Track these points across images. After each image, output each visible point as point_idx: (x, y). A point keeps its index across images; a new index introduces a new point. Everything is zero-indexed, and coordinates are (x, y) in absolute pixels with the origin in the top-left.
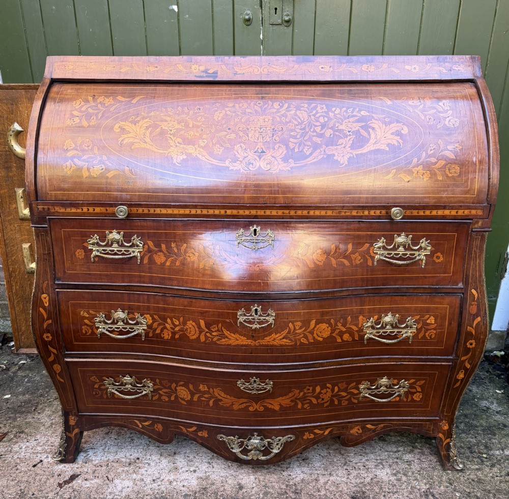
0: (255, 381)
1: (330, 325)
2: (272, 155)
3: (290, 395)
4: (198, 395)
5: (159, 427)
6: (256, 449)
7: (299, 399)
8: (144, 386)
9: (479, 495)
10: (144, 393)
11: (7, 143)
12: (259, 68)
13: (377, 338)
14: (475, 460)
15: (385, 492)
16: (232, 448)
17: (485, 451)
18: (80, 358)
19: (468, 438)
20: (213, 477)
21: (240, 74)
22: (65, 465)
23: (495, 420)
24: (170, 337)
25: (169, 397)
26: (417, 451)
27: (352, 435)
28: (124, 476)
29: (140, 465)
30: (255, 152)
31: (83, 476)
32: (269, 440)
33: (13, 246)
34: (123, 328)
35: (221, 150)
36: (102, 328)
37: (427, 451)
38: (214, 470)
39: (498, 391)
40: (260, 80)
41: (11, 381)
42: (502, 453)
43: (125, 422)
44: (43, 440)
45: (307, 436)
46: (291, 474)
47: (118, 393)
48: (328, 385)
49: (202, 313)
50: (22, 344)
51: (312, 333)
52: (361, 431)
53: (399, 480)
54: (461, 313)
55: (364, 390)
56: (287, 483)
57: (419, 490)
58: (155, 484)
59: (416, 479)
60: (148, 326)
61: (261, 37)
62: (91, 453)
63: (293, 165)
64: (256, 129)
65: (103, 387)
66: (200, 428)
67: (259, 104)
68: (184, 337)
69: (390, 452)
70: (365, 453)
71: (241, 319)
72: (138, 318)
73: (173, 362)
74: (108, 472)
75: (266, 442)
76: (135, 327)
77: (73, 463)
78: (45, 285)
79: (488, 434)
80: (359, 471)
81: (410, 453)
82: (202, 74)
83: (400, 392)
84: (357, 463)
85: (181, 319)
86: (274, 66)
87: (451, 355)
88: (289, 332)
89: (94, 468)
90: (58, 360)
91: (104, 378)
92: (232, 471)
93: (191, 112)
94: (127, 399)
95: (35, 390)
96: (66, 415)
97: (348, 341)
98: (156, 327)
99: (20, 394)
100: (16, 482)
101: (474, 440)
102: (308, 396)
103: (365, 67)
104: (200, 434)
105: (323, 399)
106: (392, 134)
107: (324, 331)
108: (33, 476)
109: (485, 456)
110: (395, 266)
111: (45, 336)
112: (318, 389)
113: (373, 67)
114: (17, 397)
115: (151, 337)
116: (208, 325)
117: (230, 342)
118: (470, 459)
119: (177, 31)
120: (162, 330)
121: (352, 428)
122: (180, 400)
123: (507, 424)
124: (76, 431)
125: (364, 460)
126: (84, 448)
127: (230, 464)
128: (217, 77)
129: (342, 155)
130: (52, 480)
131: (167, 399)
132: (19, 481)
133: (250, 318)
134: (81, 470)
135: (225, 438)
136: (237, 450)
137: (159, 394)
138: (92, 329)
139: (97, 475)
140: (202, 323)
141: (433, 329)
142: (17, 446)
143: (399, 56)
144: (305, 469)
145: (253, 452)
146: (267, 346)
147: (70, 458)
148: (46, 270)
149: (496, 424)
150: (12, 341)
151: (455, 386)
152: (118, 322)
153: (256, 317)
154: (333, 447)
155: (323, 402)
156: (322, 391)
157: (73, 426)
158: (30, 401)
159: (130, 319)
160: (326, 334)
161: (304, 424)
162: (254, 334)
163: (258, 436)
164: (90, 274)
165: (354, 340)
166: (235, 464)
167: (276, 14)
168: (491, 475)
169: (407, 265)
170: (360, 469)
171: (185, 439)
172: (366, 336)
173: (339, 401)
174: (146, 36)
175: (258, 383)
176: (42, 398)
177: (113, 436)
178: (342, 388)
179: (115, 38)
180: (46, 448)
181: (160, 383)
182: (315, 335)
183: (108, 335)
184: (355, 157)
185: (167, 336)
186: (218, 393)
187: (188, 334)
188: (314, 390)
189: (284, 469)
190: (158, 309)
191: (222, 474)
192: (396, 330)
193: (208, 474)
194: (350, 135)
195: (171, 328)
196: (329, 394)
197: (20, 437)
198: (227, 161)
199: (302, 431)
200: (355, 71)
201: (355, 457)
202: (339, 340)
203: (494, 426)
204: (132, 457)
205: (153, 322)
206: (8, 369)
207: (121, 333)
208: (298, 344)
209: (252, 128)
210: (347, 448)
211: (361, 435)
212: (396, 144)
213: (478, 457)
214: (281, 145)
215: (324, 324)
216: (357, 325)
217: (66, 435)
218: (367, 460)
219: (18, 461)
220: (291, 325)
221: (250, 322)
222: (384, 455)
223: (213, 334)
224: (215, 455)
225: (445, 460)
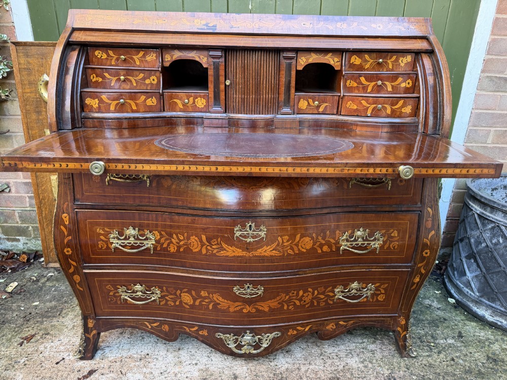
0: (248, 287)
1: (312, 238)
3: (278, 298)
4: (199, 300)
5: (166, 328)
6: (249, 344)
7: (285, 302)
8: (153, 293)
9: (431, 377)
10: (153, 299)
11: (37, 92)
12: (252, 24)
13: (350, 249)
14: (425, 348)
15: (355, 377)
16: (228, 344)
17: (432, 340)
18: (97, 269)
19: (417, 330)
20: (212, 368)
21: (234, 28)
22: (84, 361)
23: (437, 315)
24: (175, 251)
25: (175, 302)
26: (378, 342)
27: (327, 330)
28: (136, 369)
29: (150, 360)
31: (100, 371)
32: (259, 337)
33: (43, 177)
34: (134, 243)
36: (116, 243)
37: (386, 342)
38: (212, 362)
39: (437, 292)
40: (252, 32)
41: (40, 290)
42: (445, 341)
43: (136, 324)
44: (65, 340)
45: (291, 332)
46: (277, 364)
47: (130, 300)
48: (310, 289)
49: (204, 229)
50: (50, 260)
51: (297, 245)
52: (335, 327)
53: (366, 367)
54: (419, 227)
55: (339, 293)
56: (274, 372)
57: (383, 375)
58: (162, 377)
59: (380, 366)
60: (156, 241)
61: (250, 7)
62: (107, 350)
65: (117, 294)
66: (201, 328)
68: (188, 250)
69: (357, 343)
70: (337, 344)
71: (238, 234)
72: (147, 234)
73: (178, 272)
74: (122, 367)
75: (257, 338)
76: (145, 242)
77: (91, 360)
78: (65, 206)
79: (433, 327)
80: (333, 360)
81: (373, 343)
82: (203, 27)
83: (367, 294)
84: (331, 354)
85: (186, 234)
86: (264, 22)
87: (411, 263)
88: (278, 245)
89: (110, 364)
90: (77, 271)
91: (118, 286)
92: (228, 363)
94: (137, 304)
95: (60, 297)
96: (85, 318)
97: (327, 252)
98: (163, 242)
99: (47, 301)
100: (40, 378)
101: (422, 332)
102: (292, 299)
103: (339, 24)
104: (200, 333)
105: (305, 301)
107: (307, 243)
108: (56, 372)
109: (432, 344)
110: (366, 189)
111: (65, 251)
112: (301, 293)
113: (345, 24)
114: (45, 304)
115: (158, 251)
116: (209, 240)
117: (228, 254)
118: (421, 347)
120: (168, 245)
121: (327, 325)
122: (184, 305)
123: (447, 318)
124: (94, 332)
125: (336, 351)
126: (101, 346)
127: (226, 357)
128: (216, 29)
130: (72, 376)
131: (173, 304)
132: (43, 377)
133: (245, 233)
134: (98, 366)
135: (222, 336)
136: (232, 346)
137: (166, 299)
138: (107, 245)
139: (112, 370)
140: (204, 237)
141: (396, 241)
142: (42, 346)
143: (367, 17)
144: (289, 360)
145: (245, 347)
146: (260, 256)
147: (89, 355)
148: (66, 193)
149: (437, 317)
150: (43, 257)
151: (412, 288)
152: (129, 238)
153: (251, 232)
154: (311, 341)
155: (305, 303)
156: (304, 295)
157: (92, 328)
158: (56, 307)
159: (140, 235)
160: (309, 246)
161: (289, 322)
162: (248, 247)
163: (250, 333)
164: (105, 196)
165: (331, 251)
166: (230, 358)
168: (439, 360)
169: (376, 188)
170: (333, 358)
171: (188, 337)
172: (341, 248)
173: (318, 303)
175: (251, 289)
176: (66, 304)
177: (127, 336)
178: (320, 292)
180: (68, 347)
181: (167, 290)
182: (300, 247)
183: (121, 249)
185: (172, 249)
186: (217, 298)
187: (191, 248)
188: (298, 294)
189: (271, 360)
190: (165, 226)
191: (220, 366)
192: (366, 243)
193: (207, 366)
195: (177, 243)
196: (310, 297)
197: (45, 338)
199: (287, 328)
200: (330, 27)
201: (329, 349)
202: (320, 251)
203: (437, 320)
204: (142, 353)
205: (161, 238)
206: (38, 281)
207: (132, 247)
208: (286, 255)
210: (322, 341)
211: (334, 330)
213: (427, 346)
215: (308, 238)
216: (334, 239)
217: (85, 336)
218: (339, 351)
219: (43, 359)
220: (279, 238)
221: (245, 237)
222: (352, 346)
223: (213, 247)
224: (213, 350)
225: (402, 349)
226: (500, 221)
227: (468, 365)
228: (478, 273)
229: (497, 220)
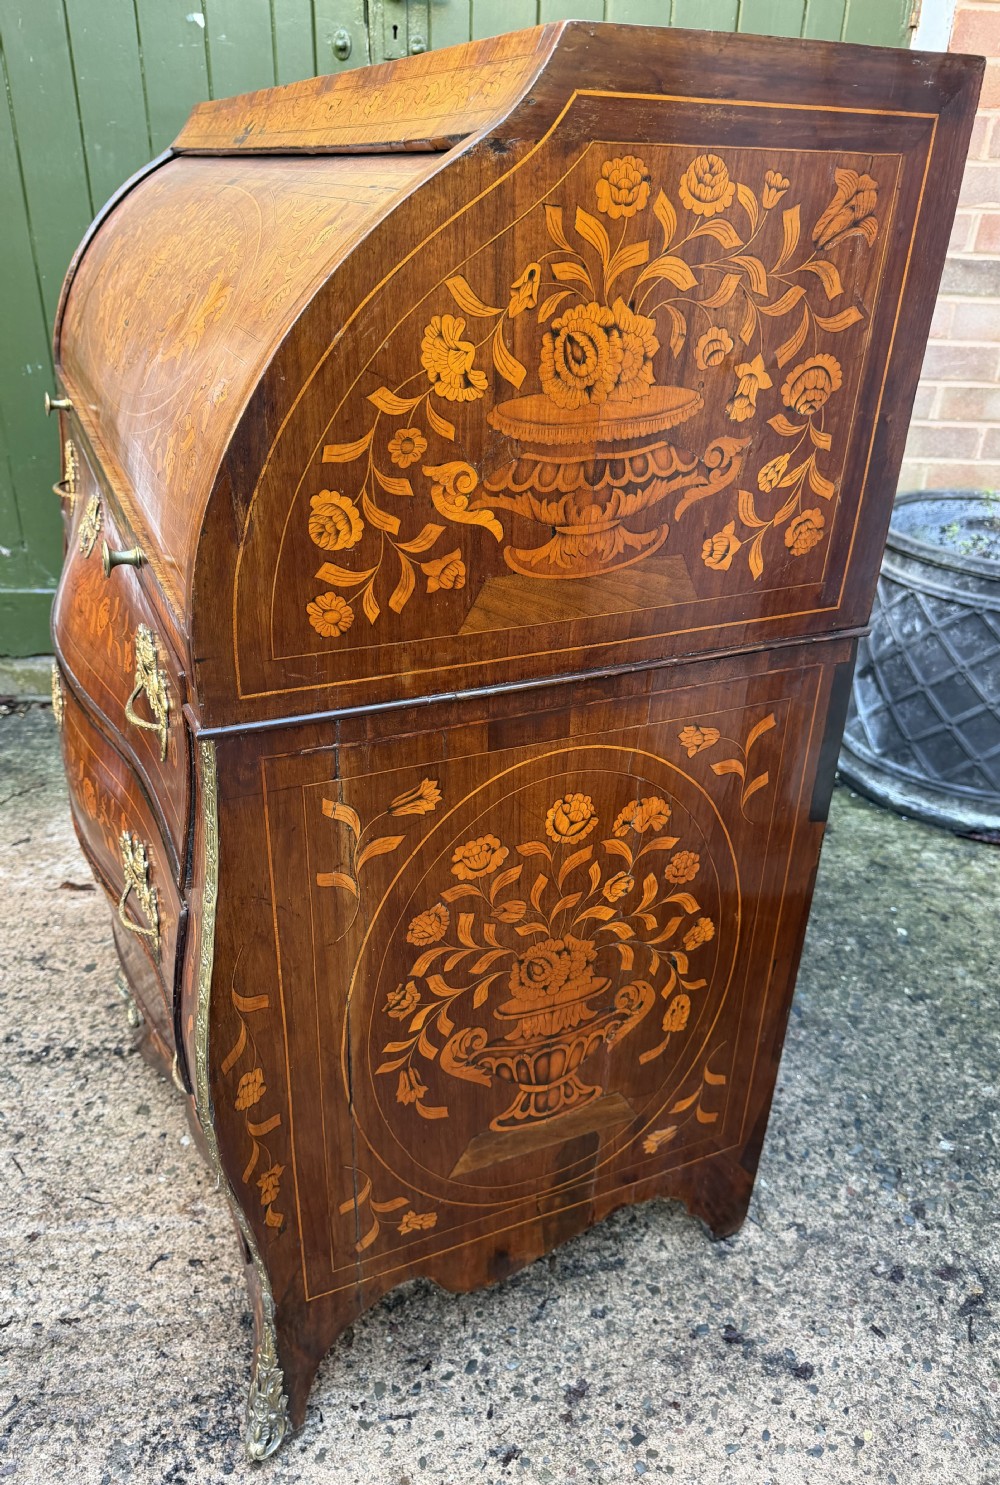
119: (204, 68)
167: (395, 37)
174: (143, 75)
179: (81, 78)
226: (915, 583)
227: (827, 874)
228: (878, 704)
229: (910, 581)
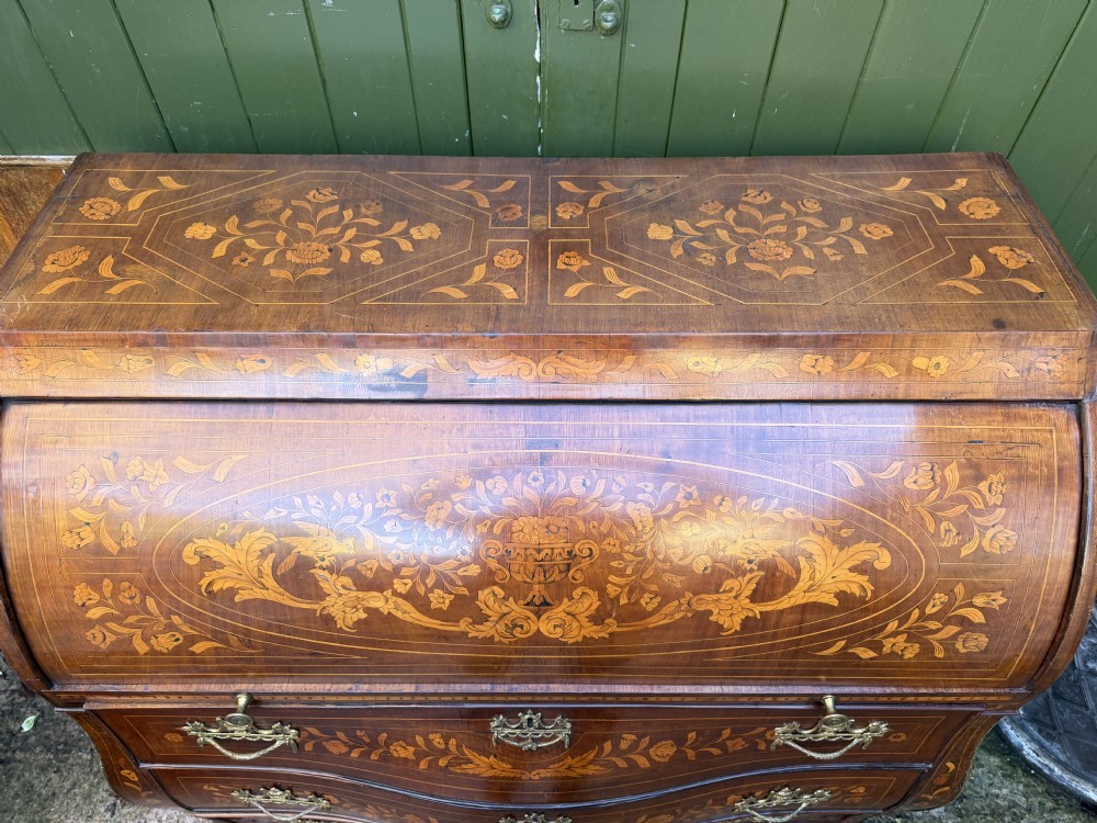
2: (567, 610)
12: (533, 365)
21: (483, 381)
30: (528, 604)
35: (447, 602)
40: (537, 397)
63: (614, 628)
64: (528, 552)
67: (535, 479)
82: (386, 381)
86: (571, 359)
93: (368, 508)
106: (851, 570)
113: (827, 360)
119: (307, 40)
128: (425, 388)
129: (729, 613)
184: (759, 617)
194: (752, 570)
198: (462, 621)
209: (518, 551)
212: (858, 593)
214: (587, 590)
